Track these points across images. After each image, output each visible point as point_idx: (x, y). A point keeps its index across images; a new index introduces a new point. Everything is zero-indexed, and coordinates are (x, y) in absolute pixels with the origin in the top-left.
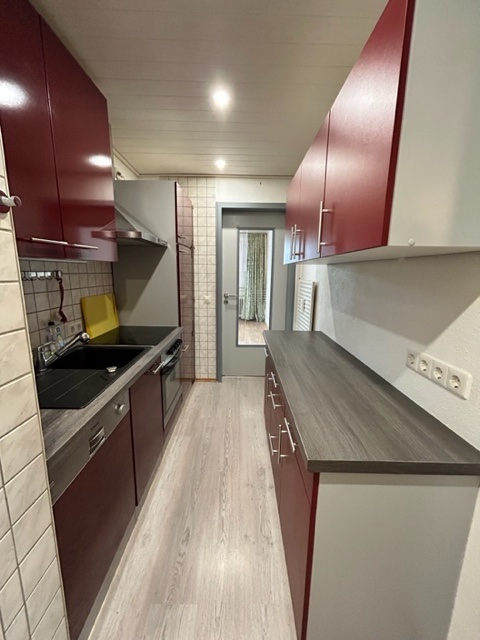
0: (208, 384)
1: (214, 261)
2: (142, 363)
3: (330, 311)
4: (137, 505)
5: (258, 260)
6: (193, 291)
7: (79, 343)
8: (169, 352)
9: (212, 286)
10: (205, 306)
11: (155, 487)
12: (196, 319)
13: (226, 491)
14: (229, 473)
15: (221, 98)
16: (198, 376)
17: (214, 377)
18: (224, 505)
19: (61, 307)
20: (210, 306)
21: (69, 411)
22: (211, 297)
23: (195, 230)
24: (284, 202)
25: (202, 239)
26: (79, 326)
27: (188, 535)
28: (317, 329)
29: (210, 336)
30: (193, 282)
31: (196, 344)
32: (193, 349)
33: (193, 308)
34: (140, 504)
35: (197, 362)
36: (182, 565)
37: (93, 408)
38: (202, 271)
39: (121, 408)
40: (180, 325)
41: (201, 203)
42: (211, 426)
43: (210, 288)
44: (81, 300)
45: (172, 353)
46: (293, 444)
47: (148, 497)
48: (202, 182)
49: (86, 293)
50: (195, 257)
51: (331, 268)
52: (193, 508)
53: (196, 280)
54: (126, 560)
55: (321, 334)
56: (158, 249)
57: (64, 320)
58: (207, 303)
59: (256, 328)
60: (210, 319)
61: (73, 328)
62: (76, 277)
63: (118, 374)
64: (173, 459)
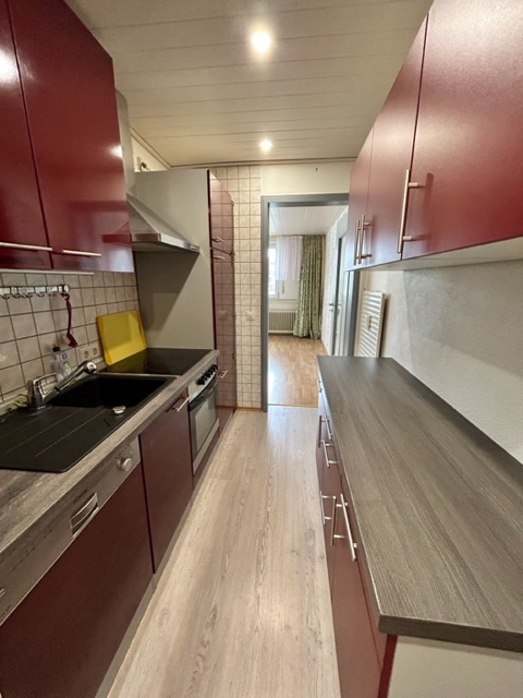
0: (252, 414)
1: (259, 269)
2: (159, 400)
3: (407, 333)
4: (154, 572)
5: (314, 267)
6: (234, 305)
7: (84, 375)
8: (200, 382)
9: (257, 300)
10: (248, 323)
11: (181, 544)
12: (238, 338)
13: (265, 557)
14: (269, 533)
15: (261, 41)
16: (240, 404)
17: (259, 406)
18: (261, 578)
19: (69, 329)
20: (254, 323)
21: (46, 475)
22: (255, 313)
23: (236, 231)
24: (347, 191)
25: (244, 243)
26: (95, 350)
27: (215, 616)
28: (387, 355)
29: (254, 359)
30: (234, 295)
31: (238, 367)
32: (234, 374)
33: (234, 326)
34: (157, 572)
35: (239, 389)
36: (204, 659)
37: (78, 472)
38: (244, 282)
39: (125, 463)
40: (216, 348)
41: (243, 198)
42: (251, 468)
43: (254, 302)
44: (97, 318)
45: (203, 383)
46: (353, 546)
47: (171, 558)
48: (245, 172)
49: (103, 310)
50: (236, 265)
51: (408, 274)
52: (223, 578)
53: (237, 292)
54: (138, 643)
55: (392, 361)
56: (188, 256)
57: (73, 344)
58: (250, 319)
59: (310, 346)
60: (254, 339)
61: (86, 353)
62: (90, 292)
63: (126, 416)
64: (205, 509)
